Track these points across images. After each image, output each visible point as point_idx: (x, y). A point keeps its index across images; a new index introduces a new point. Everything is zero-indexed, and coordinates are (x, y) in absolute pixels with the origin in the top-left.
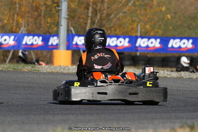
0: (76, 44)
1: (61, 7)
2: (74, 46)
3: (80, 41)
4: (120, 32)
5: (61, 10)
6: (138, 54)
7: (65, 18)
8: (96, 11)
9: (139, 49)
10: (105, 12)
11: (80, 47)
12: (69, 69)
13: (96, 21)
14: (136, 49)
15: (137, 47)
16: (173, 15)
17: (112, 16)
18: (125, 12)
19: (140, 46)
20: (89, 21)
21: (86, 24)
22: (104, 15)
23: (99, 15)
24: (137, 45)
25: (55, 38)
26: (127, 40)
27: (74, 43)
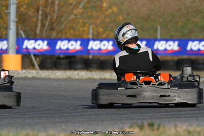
0: (27, 48)
1: (10, 10)
2: (25, 51)
3: (31, 44)
4: (71, 35)
5: (9, 13)
6: (90, 57)
7: (14, 21)
8: (46, 14)
9: (91, 52)
10: (56, 15)
11: (30, 51)
12: (18, 74)
13: (47, 24)
14: (88, 52)
15: (89, 50)
16: (125, 16)
17: (63, 19)
18: (76, 15)
19: (92, 49)
20: (39, 25)
21: (36, 27)
22: (55, 18)
23: (49, 18)
24: (89, 47)
25: (5, 42)
26: (79, 42)
27: (24, 47)
